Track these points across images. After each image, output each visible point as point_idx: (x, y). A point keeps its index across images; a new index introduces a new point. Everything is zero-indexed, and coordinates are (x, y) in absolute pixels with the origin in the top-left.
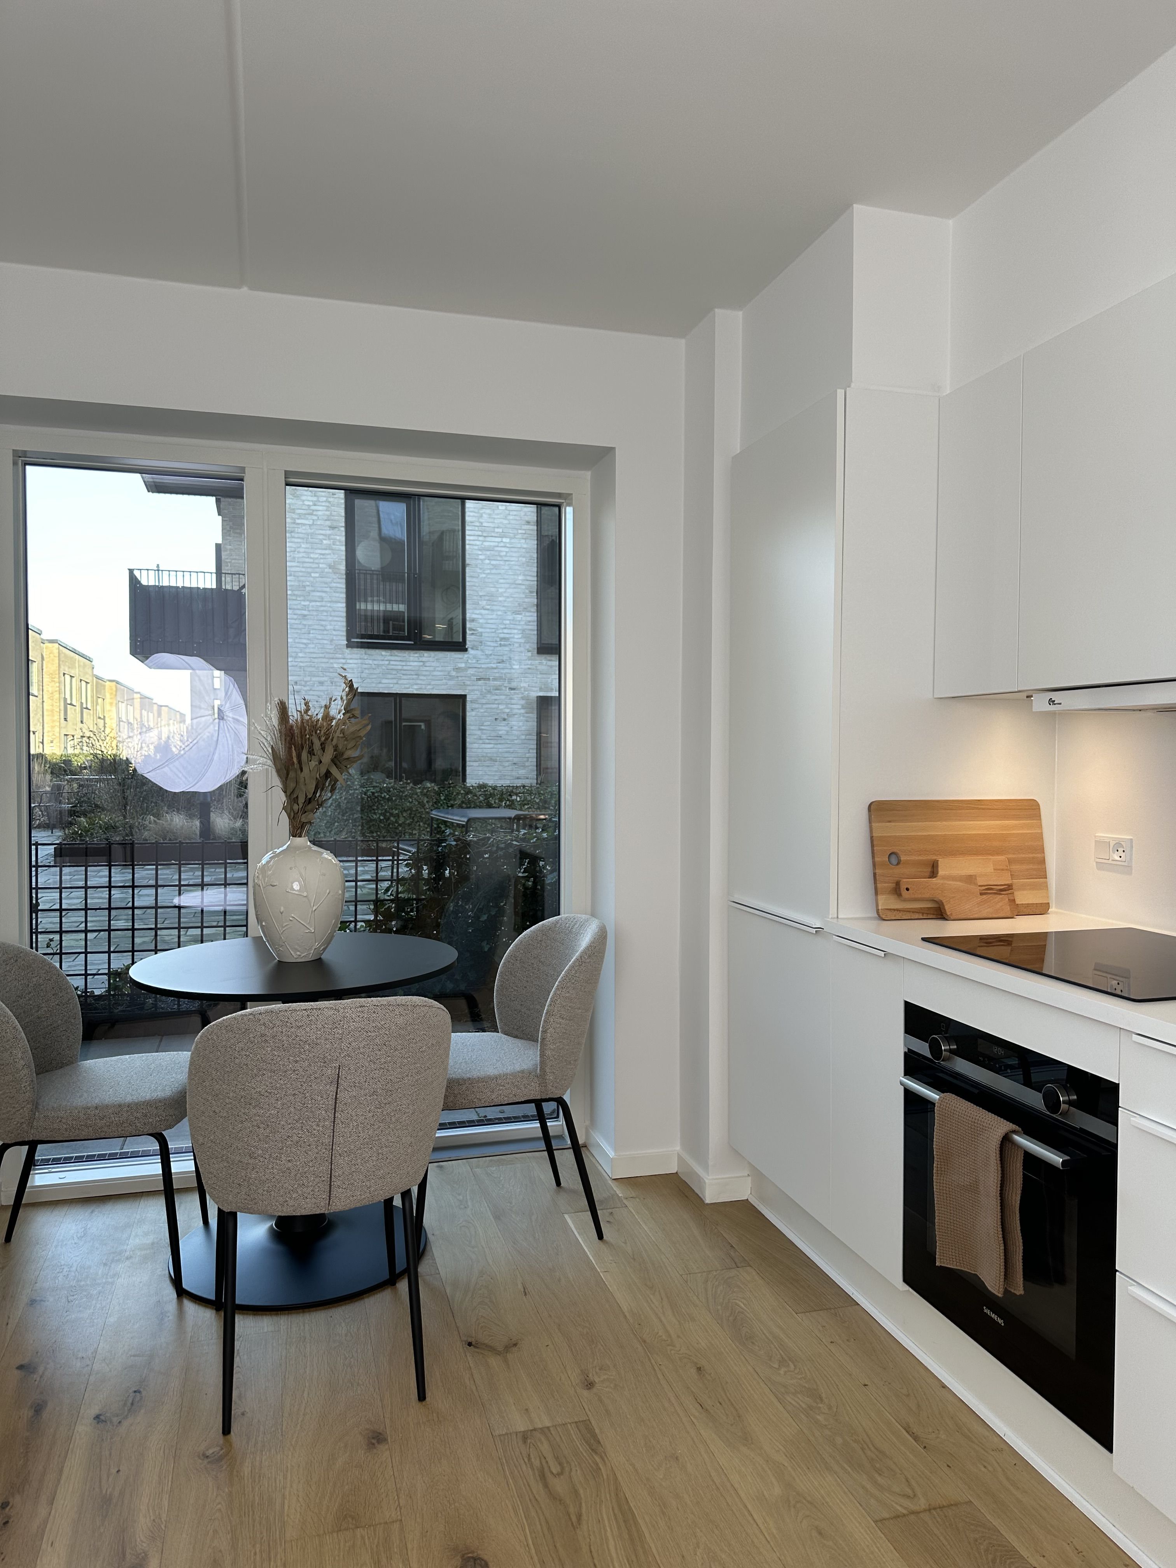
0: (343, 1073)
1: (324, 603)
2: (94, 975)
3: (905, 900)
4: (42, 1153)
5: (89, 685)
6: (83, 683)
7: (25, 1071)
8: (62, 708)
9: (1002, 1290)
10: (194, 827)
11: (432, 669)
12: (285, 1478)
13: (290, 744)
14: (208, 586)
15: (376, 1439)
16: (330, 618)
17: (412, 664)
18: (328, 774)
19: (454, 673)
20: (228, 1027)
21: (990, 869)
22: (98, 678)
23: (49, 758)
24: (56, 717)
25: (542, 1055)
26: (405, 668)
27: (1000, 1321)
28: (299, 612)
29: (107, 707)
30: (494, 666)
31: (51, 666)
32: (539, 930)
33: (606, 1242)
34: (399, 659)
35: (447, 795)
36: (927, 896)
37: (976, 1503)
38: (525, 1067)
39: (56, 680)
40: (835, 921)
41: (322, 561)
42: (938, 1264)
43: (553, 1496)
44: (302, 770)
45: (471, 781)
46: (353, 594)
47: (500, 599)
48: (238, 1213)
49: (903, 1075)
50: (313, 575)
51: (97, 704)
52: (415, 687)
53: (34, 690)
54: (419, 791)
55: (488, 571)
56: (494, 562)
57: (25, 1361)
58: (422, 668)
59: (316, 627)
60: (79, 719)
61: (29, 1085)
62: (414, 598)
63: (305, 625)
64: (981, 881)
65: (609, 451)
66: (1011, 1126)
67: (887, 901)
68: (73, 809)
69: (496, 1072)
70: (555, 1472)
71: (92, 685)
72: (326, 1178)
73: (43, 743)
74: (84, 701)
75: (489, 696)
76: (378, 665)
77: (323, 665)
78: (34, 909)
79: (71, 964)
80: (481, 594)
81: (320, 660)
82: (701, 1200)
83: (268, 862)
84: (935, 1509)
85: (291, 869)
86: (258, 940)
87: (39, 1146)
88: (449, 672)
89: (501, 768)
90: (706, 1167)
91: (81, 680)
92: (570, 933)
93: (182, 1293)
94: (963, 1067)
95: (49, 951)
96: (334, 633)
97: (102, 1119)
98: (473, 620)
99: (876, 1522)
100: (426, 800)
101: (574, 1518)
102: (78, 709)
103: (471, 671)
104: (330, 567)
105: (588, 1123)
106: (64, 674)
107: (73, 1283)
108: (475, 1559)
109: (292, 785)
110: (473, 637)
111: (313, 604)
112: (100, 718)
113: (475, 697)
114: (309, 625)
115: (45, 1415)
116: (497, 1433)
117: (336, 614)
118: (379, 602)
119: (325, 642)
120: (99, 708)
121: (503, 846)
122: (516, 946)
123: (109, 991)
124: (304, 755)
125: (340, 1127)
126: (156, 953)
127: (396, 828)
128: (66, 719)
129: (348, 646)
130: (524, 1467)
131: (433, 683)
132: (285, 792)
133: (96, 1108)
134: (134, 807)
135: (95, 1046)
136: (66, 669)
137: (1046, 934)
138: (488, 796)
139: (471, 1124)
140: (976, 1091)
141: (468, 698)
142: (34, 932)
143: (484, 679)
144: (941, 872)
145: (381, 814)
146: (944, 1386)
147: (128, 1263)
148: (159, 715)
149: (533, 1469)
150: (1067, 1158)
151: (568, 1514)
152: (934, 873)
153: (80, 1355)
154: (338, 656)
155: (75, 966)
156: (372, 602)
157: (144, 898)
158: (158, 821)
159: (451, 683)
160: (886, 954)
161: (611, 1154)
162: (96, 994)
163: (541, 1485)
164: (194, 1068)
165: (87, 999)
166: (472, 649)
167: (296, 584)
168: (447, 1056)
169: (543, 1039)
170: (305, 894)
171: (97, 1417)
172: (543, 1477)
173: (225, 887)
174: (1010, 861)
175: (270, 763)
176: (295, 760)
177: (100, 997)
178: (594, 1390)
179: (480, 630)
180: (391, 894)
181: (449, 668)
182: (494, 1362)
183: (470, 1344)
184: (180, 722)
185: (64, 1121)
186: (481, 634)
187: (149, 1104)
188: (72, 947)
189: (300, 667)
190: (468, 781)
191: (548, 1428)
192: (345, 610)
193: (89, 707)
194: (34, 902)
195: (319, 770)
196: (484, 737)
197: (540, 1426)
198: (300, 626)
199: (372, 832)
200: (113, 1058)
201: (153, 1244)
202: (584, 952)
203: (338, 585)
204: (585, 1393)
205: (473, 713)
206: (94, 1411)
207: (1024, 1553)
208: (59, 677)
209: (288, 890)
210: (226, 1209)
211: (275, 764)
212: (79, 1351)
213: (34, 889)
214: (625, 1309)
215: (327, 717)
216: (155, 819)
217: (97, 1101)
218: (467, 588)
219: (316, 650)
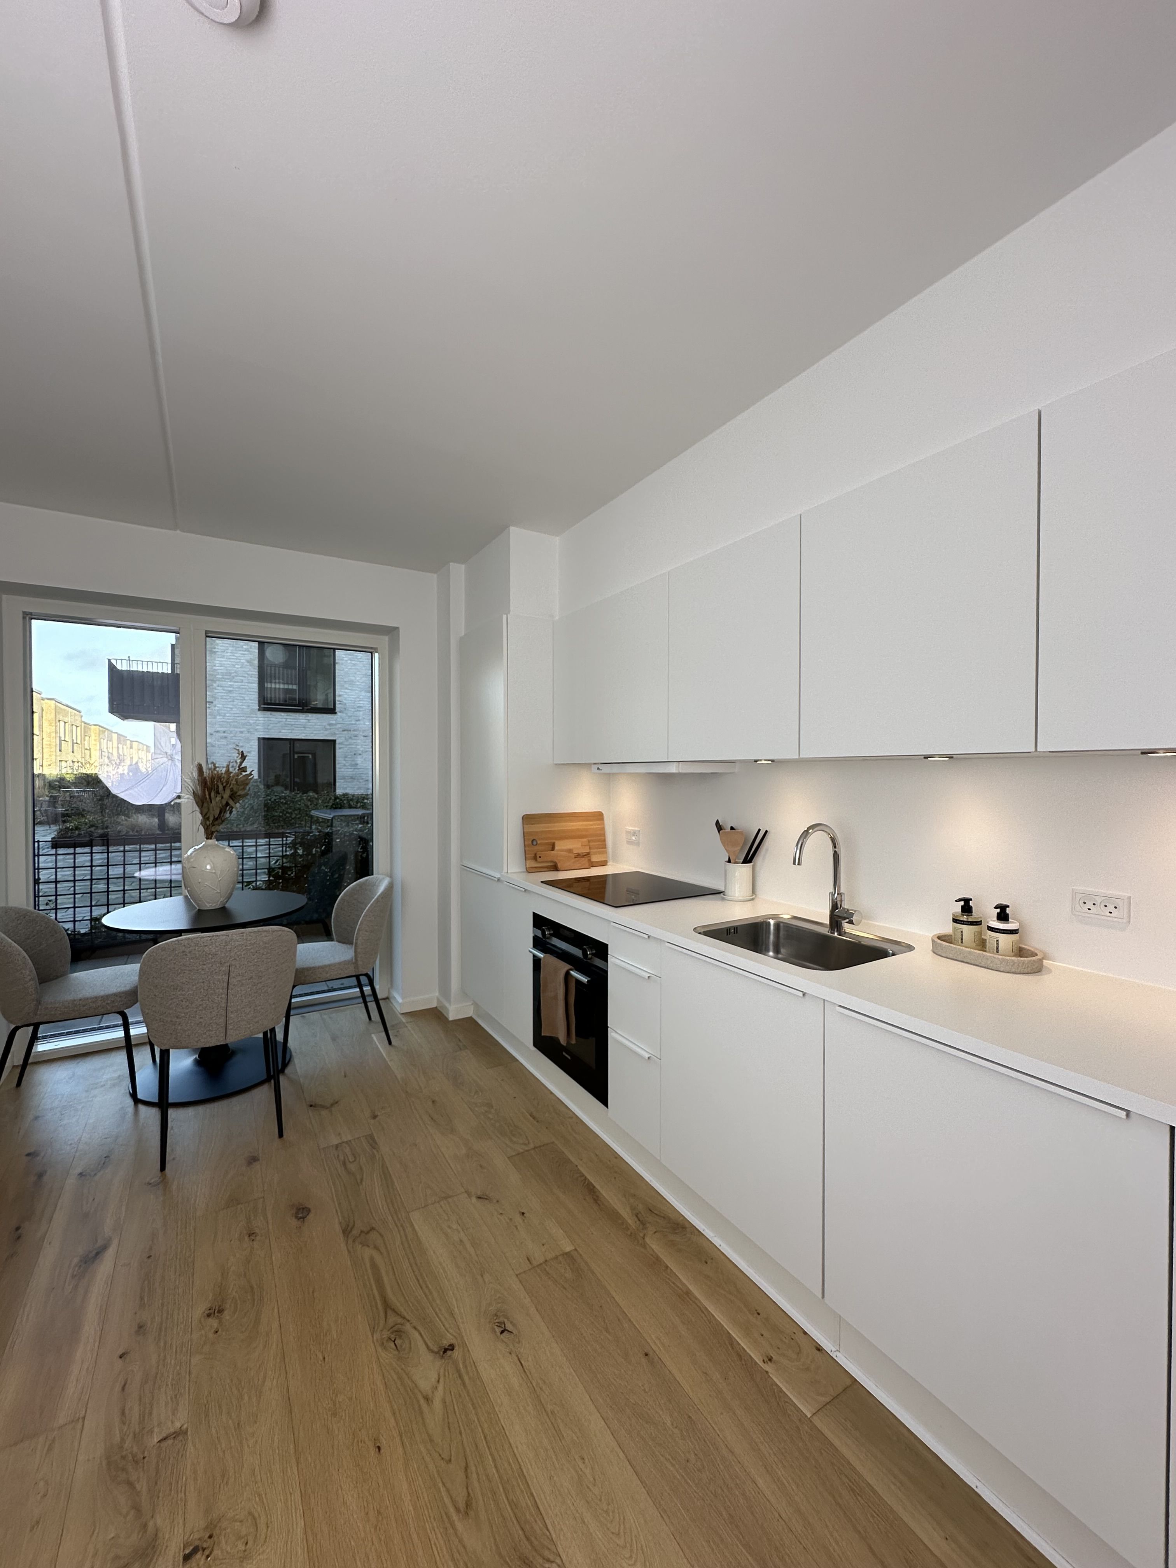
0: (232, 969)
1: (243, 684)
2: (80, 921)
3: (540, 862)
4: (42, 1031)
5: (78, 728)
6: (74, 727)
7: (31, 982)
8: (58, 743)
9: (566, 1042)
10: (154, 823)
11: (313, 724)
12: (198, 1187)
13: (205, 787)
14: (165, 671)
15: (253, 1160)
16: (248, 693)
17: (301, 721)
18: (227, 804)
19: (328, 727)
20: (163, 949)
21: (579, 845)
22: (85, 723)
23: (47, 776)
24: (53, 749)
25: (356, 952)
26: (297, 723)
27: (569, 1058)
28: (226, 688)
29: (93, 742)
30: (354, 722)
31: (49, 716)
32: (357, 884)
33: (395, 1047)
34: (292, 718)
35: (323, 801)
36: (549, 860)
37: (556, 1142)
38: (346, 959)
39: (53, 724)
40: (506, 874)
41: (242, 658)
42: (543, 1035)
43: (349, 1172)
44: (211, 802)
45: (339, 791)
46: (263, 678)
47: (357, 683)
48: (171, 1050)
49: (532, 947)
50: (237, 666)
51: (84, 740)
52: (304, 735)
53: (36, 731)
54: (305, 798)
55: (350, 667)
56: (353, 662)
57: (32, 1150)
58: (307, 724)
59: (238, 698)
60: (71, 750)
61: (34, 990)
62: (303, 682)
63: (230, 697)
64: (575, 852)
65: (397, 629)
66: (570, 967)
67: (533, 864)
68: (66, 812)
69: (329, 963)
70: (351, 1161)
71: (81, 728)
72: (224, 1025)
73: (42, 766)
74: (74, 738)
75: (350, 740)
76: (279, 722)
77: (243, 721)
78: (37, 882)
79: (64, 914)
80: (345, 680)
81: (240, 718)
82: (447, 1019)
83: (191, 854)
84: (537, 1148)
85: (205, 858)
86: (186, 897)
87: (41, 1026)
88: (325, 726)
89: (358, 783)
90: (449, 1002)
91: (72, 725)
92: (375, 885)
93: (136, 1101)
94: (556, 942)
95: (48, 907)
96: (251, 702)
97: (84, 1006)
98: (340, 696)
99: (508, 1158)
100: (309, 803)
101: (359, 1181)
102: (70, 744)
103: (339, 726)
104: (248, 662)
105: (389, 986)
106: (59, 721)
107: (65, 1104)
108: (303, 1209)
109: (205, 810)
110: (340, 705)
111: (237, 684)
112: (86, 749)
113: (341, 741)
114: (234, 697)
115: (45, 1178)
116: (321, 1147)
117: (252, 690)
118: (279, 683)
119: (244, 707)
120: (86, 743)
121: (347, 834)
122: (344, 894)
123: (91, 930)
124: (213, 794)
125: (231, 997)
126: (124, 907)
127: (291, 820)
128: (60, 750)
129: (259, 710)
130: (335, 1162)
131: (315, 732)
132: (201, 814)
133: (80, 1000)
134: (111, 810)
135: (81, 965)
136: (61, 717)
137: (606, 875)
138: (349, 800)
139: (323, 992)
140: (560, 952)
141: (337, 742)
142: (36, 896)
143: (347, 730)
144: (556, 848)
145: (281, 812)
146: (552, 1093)
147: (102, 1089)
148: (131, 748)
149: (339, 1161)
150: (589, 979)
151: (356, 1180)
152: (553, 849)
153: (70, 1143)
154: (252, 715)
155: (67, 915)
156: (275, 683)
157: (116, 871)
158: (128, 819)
159: (327, 732)
160: (525, 890)
161: (400, 1000)
162: (82, 932)
163: (343, 1168)
164: (142, 972)
165: (74, 938)
166: (340, 712)
167: (225, 671)
168: (295, 956)
169: (356, 943)
170: (214, 871)
171: (81, 1174)
172: (344, 1164)
173: (171, 864)
174: (589, 841)
175: (191, 797)
176: (207, 796)
177: (84, 934)
178: (377, 1119)
179: (345, 701)
180: (279, 864)
181: (324, 724)
182: (324, 1113)
183: (311, 1106)
184: (147, 752)
185: (58, 1009)
186: (345, 704)
187: (115, 995)
188: (65, 904)
189: (228, 722)
190: (337, 791)
191: (350, 1141)
192: (257, 688)
193: (79, 742)
194: (37, 877)
195: (221, 802)
196: (347, 764)
197: (346, 1140)
198: (228, 697)
199: (275, 823)
200: (92, 971)
201: (119, 1076)
202: (379, 896)
203: (254, 673)
204: (372, 1121)
205: (341, 750)
206: (79, 1170)
207: (573, 1159)
208: (56, 723)
209: (203, 869)
210: (163, 1048)
211: (194, 797)
212: (69, 1140)
213: (36, 869)
214: (399, 1077)
215: (228, 772)
216: (126, 818)
217: (81, 996)
218: (337, 677)
219: (238, 712)
